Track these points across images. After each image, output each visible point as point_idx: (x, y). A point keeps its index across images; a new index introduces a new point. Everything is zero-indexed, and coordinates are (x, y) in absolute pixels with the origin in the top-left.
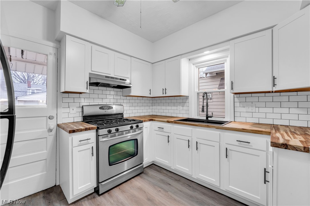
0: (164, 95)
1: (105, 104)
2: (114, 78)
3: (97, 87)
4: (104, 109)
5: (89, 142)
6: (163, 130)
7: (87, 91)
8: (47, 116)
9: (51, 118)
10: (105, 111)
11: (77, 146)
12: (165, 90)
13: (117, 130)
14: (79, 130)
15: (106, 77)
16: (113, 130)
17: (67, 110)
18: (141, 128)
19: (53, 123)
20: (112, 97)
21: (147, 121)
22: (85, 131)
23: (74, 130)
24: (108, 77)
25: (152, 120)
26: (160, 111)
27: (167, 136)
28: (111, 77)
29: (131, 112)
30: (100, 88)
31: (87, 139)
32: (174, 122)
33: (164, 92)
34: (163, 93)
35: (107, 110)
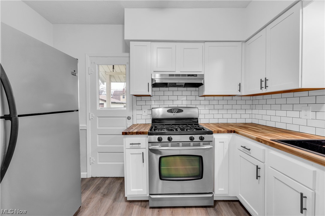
0: (264, 91)
1: (177, 106)
2: (180, 75)
3: (167, 88)
4: (173, 113)
5: (140, 147)
6: (250, 153)
7: (149, 93)
8: (126, 117)
9: (129, 118)
10: (174, 115)
11: (129, 148)
12: (264, 82)
13: (170, 139)
14: (131, 133)
15: (170, 75)
16: (165, 138)
17: (140, 112)
18: (209, 142)
19: (130, 123)
20: (185, 98)
21: (224, 132)
22: (136, 134)
23: (126, 132)
24: (173, 75)
25: (234, 132)
26: (265, 118)
27: (255, 165)
28: (176, 75)
29: (212, 116)
30: (171, 89)
31: (138, 143)
32: (269, 142)
33: (263, 85)
34: (261, 88)
35: (176, 114)
